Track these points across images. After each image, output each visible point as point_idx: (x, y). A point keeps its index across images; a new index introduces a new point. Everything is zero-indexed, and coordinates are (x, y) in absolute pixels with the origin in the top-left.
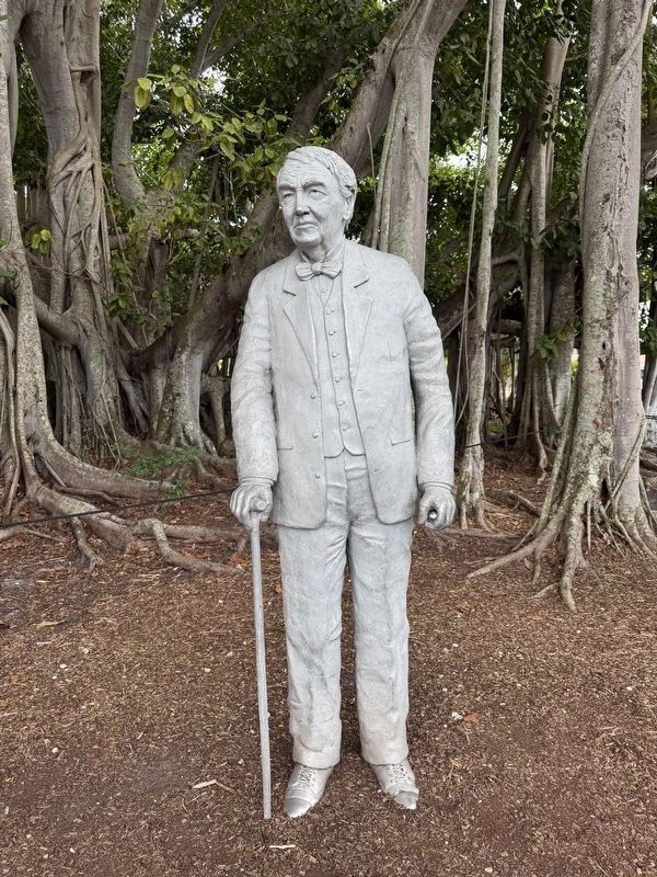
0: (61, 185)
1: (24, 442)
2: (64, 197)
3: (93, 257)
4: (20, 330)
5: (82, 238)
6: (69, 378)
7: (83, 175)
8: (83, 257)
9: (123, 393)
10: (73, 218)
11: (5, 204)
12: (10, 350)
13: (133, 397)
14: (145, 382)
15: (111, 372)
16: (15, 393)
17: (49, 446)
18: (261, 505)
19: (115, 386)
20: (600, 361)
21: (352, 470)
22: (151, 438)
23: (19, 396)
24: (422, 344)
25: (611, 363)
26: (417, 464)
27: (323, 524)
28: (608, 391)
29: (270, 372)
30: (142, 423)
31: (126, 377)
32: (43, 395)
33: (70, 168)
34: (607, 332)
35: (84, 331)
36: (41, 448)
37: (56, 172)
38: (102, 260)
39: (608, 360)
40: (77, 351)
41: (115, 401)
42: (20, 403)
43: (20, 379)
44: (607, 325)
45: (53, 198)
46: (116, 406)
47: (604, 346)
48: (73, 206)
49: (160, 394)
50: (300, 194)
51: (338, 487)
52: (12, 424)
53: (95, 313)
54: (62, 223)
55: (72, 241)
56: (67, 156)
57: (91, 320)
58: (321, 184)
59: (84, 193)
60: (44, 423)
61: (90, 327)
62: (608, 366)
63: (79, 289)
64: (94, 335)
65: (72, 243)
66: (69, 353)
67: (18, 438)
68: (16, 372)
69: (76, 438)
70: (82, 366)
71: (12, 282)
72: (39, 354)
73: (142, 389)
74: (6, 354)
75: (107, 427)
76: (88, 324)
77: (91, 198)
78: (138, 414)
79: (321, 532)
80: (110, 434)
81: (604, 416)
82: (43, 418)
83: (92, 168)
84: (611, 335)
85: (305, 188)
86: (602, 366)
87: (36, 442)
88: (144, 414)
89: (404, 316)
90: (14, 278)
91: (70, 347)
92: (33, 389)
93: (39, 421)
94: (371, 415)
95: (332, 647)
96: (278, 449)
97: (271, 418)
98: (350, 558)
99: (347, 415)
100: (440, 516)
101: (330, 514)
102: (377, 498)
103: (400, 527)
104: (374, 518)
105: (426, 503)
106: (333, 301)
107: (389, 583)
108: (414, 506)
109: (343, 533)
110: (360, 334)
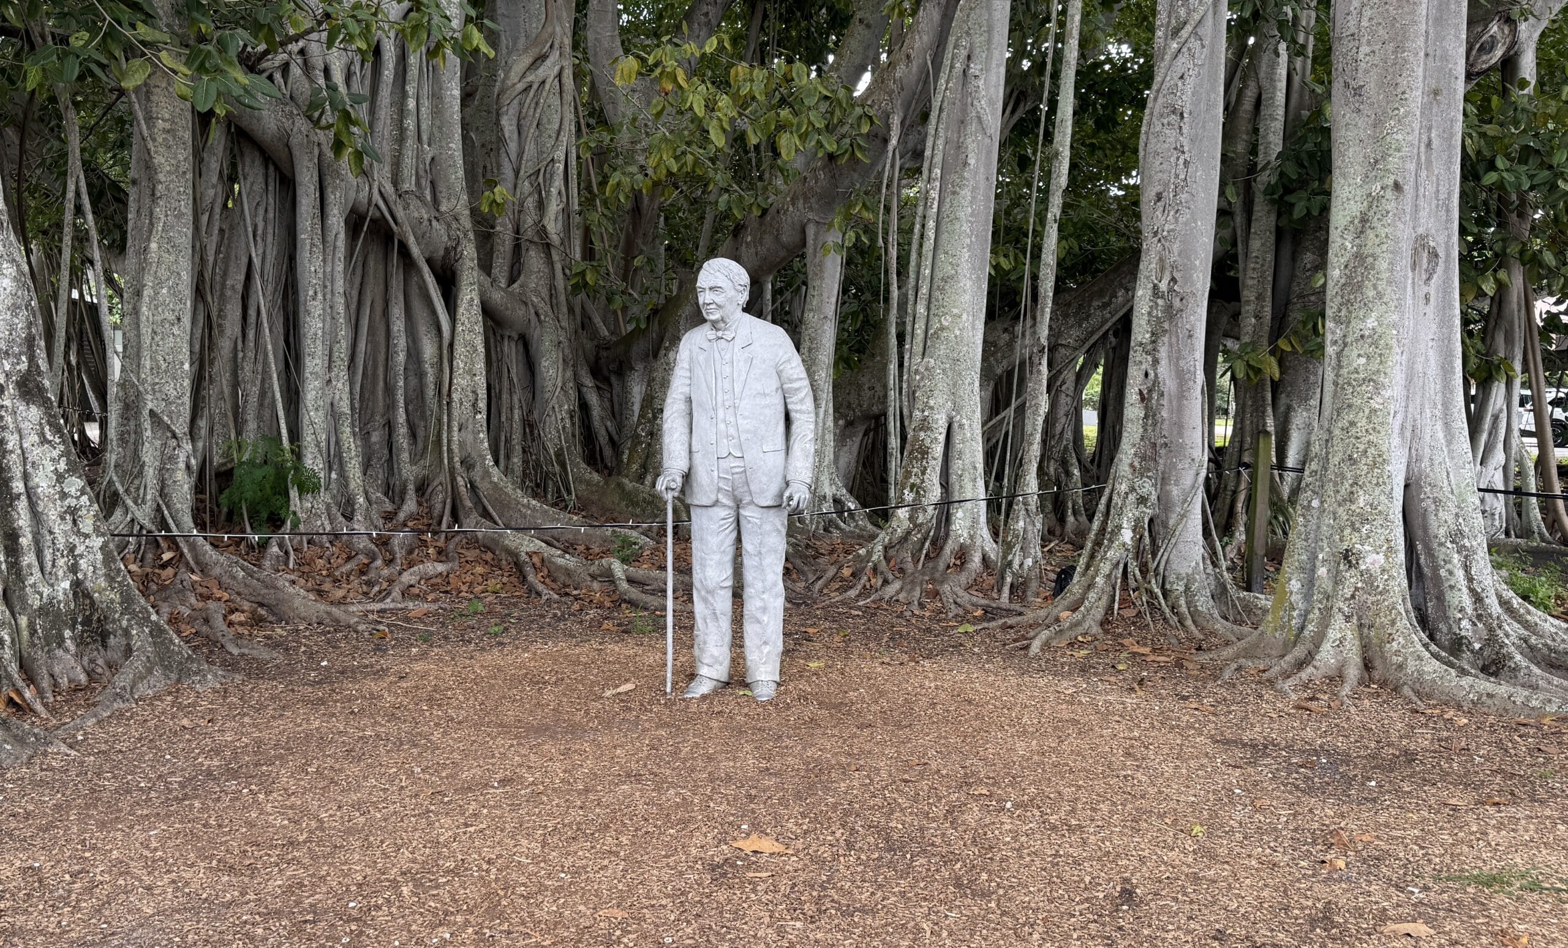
0: (516, 102)
1: (458, 465)
2: (519, 120)
3: (554, 207)
4: (459, 316)
5: (541, 179)
6: (511, 380)
7: (547, 86)
8: (541, 206)
9: (584, 406)
10: (530, 149)
12: (446, 342)
13: (596, 412)
14: (617, 389)
15: (569, 374)
16: (449, 400)
17: (487, 474)
18: (673, 485)
19: (573, 394)
20: (1141, 393)
21: (735, 467)
22: (619, 473)
23: (454, 405)
24: (790, 385)
25: (1155, 396)
26: (785, 467)
27: (716, 503)
28: (1150, 429)
29: (689, 400)
30: (608, 452)
31: (588, 381)
32: (482, 405)
33: (530, 78)
34: (1150, 358)
35: (537, 314)
36: (477, 474)
37: (509, 83)
38: (566, 212)
39: (1150, 391)
40: (524, 342)
41: (572, 417)
42: (456, 413)
43: (456, 383)
44: (1152, 350)
45: (504, 121)
46: (573, 424)
47: (1146, 375)
48: (531, 132)
49: (637, 408)
51: (726, 479)
52: (445, 441)
53: (552, 287)
54: (513, 157)
55: (526, 183)
56: (527, 60)
57: (547, 299)
58: (720, 287)
59: (546, 113)
60: (482, 442)
61: (544, 308)
62: (1150, 399)
63: (532, 253)
64: (549, 321)
65: (526, 186)
67: (450, 459)
68: (451, 373)
69: (516, 468)
70: (530, 365)
71: (453, 254)
72: (481, 349)
73: (611, 401)
74: (440, 347)
75: (559, 454)
76: (542, 305)
77: (556, 119)
78: (603, 438)
79: (715, 509)
80: (563, 465)
81: (1143, 458)
82: (481, 436)
83: (559, 75)
84: (1156, 362)
85: (711, 288)
86: (1143, 399)
87: (472, 466)
88: (611, 439)
89: (776, 366)
90: (455, 249)
91: (516, 337)
92: (471, 397)
93: (475, 439)
94: (748, 431)
95: (722, 592)
96: (690, 452)
97: (687, 431)
98: (739, 533)
99: (732, 431)
100: (793, 503)
101: (720, 496)
102: (752, 488)
103: (772, 511)
104: (752, 502)
105: (787, 494)
106: (728, 357)
107: (763, 550)
108: (781, 496)
109: (732, 512)
110: (743, 378)
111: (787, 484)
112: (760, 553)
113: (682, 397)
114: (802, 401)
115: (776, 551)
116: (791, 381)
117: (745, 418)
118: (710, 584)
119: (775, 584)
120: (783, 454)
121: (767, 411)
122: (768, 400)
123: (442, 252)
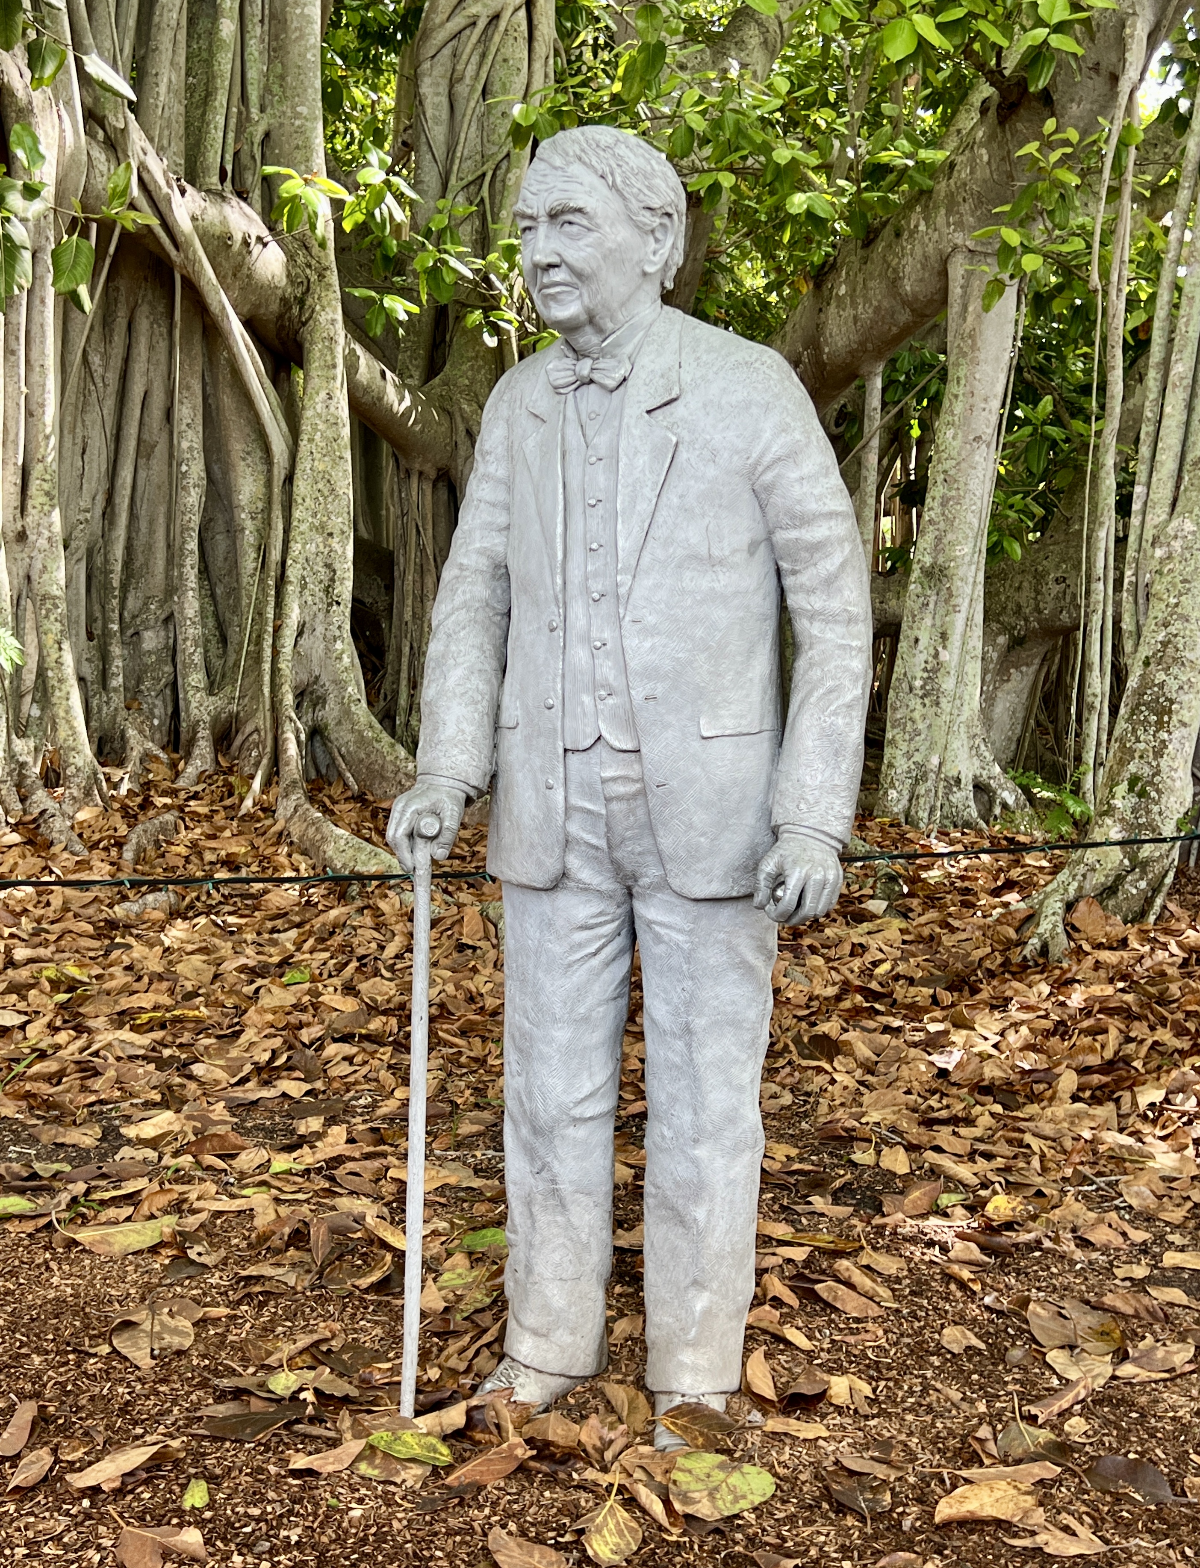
0: (447, 51)
1: (289, 699)
2: (451, 86)
4: (306, 427)
5: (485, 192)
7: (503, 24)
8: (484, 240)
10: (469, 134)
11: (298, 115)
12: (279, 474)
16: (282, 580)
18: (429, 826)
21: (614, 779)
23: (290, 588)
24: (793, 534)
26: (771, 785)
27: (560, 881)
29: (503, 574)
32: (344, 589)
33: (473, 8)
36: (330, 712)
37: (437, 20)
40: (448, 482)
42: (292, 603)
43: (296, 548)
45: (426, 87)
48: (471, 105)
50: (543, 229)
51: (589, 812)
52: (268, 653)
54: (440, 152)
55: (460, 199)
58: (580, 210)
59: (500, 72)
60: (339, 658)
65: (460, 204)
66: (428, 488)
67: (276, 688)
68: (287, 531)
71: (295, 311)
74: (269, 484)
77: (519, 81)
79: (559, 896)
82: (339, 645)
85: (553, 216)
87: (319, 701)
89: (752, 474)
90: (301, 302)
91: (433, 474)
92: (323, 574)
93: (328, 650)
94: (650, 673)
95: (580, 1132)
96: (496, 727)
97: (491, 666)
98: (635, 969)
99: (607, 670)
100: (788, 895)
101: (574, 862)
102: (666, 842)
103: (726, 912)
104: (663, 885)
105: (769, 866)
106: (601, 442)
107: (699, 1023)
108: (752, 866)
109: (613, 910)
110: (644, 507)
111: (775, 833)
112: (688, 1030)
113: (483, 563)
114: (829, 583)
115: (735, 1023)
116: (803, 520)
117: (649, 632)
118: (546, 1110)
119: (732, 1118)
120: (764, 744)
121: (720, 615)
122: (723, 581)
123: (275, 307)
